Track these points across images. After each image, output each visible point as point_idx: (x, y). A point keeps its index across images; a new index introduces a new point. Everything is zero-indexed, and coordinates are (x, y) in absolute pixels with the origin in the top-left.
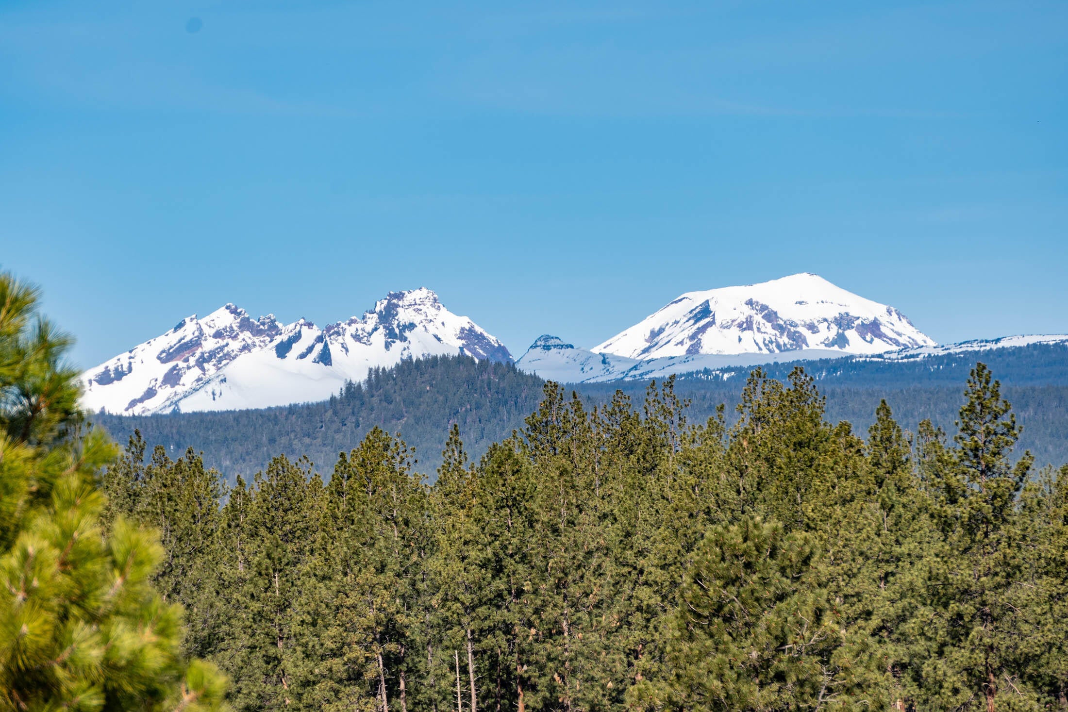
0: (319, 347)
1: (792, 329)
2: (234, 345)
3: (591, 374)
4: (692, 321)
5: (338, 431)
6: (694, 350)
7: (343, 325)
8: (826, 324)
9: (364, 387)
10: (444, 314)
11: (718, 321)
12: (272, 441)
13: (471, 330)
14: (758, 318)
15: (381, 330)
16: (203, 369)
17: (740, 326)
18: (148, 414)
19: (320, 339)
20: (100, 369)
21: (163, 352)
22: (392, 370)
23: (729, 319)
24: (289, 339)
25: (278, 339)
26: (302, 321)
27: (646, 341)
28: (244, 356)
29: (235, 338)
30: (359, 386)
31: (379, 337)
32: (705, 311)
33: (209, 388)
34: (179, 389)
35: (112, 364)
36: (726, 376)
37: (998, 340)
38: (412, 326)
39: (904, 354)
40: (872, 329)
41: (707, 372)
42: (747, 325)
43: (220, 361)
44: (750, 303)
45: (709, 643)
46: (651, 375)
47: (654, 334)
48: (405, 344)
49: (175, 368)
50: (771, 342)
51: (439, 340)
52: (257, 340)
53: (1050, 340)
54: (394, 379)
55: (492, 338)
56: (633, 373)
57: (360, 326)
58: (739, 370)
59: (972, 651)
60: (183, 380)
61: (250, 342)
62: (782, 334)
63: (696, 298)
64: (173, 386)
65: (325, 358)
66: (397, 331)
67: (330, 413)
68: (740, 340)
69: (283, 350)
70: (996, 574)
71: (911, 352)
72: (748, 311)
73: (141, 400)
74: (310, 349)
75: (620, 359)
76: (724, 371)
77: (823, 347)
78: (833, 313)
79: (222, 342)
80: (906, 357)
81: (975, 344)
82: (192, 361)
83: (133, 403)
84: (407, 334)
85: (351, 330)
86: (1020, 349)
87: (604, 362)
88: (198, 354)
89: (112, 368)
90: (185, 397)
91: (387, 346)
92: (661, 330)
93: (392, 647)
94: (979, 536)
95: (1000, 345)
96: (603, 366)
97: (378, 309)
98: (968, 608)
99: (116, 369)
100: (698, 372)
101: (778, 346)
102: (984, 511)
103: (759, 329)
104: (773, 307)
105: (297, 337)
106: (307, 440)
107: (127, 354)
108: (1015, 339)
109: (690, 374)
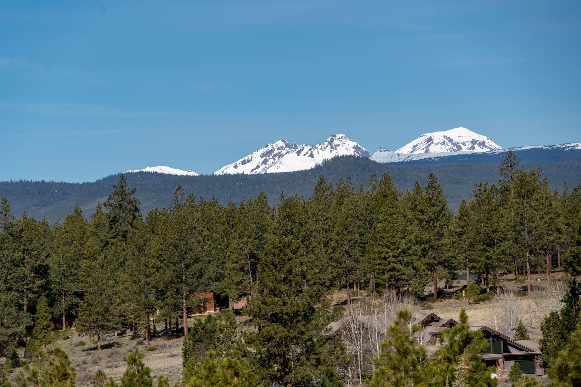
0: (310, 152)
1: (457, 145)
2: (284, 152)
3: (394, 159)
4: (426, 143)
5: (313, 179)
6: (427, 151)
7: (317, 145)
8: (468, 143)
9: (321, 165)
10: (349, 142)
11: (434, 143)
12: (293, 182)
13: (357, 146)
14: (447, 141)
15: (329, 146)
16: (274, 159)
17: (441, 144)
18: (257, 173)
19: (310, 150)
20: (243, 160)
21: (262, 154)
22: (330, 160)
23: (438, 141)
24: (301, 150)
25: (297, 150)
26: (304, 144)
27: (412, 149)
28: (287, 155)
29: (284, 149)
30: (320, 164)
31: (329, 149)
32: (430, 139)
33: (276, 165)
34: (267, 165)
35: (246, 158)
36: (436, 159)
37: (521, 148)
38: (339, 145)
39: (492, 152)
40: (482, 144)
41: (430, 158)
42: (443, 144)
43: (279, 157)
44: (444, 137)
45: (270, 272)
46: (413, 160)
47: (415, 147)
48: (336, 151)
49: (265, 159)
50: (451, 149)
51: (347, 149)
52: (290, 150)
53: (538, 147)
54: (331, 162)
55: (364, 149)
56: (407, 159)
57: (322, 145)
58: (440, 157)
59: (429, 259)
60: (268, 163)
61: (288, 151)
62: (454, 146)
63: (428, 135)
64: (265, 165)
65: (312, 155)
66: (334, 147)
67: (311, 173)
68: (441, 148)
69: (299, 153)
70: (436, 236)
71: (494, 151)
72: (443, 139)
73: (255, 169)
74: (307, 153)
75: (403, 155)
76: (435, 158)
77: (467, 150)
78: (470, 139)
79: (280, 151)
80: (492, 153)
81: (514, 149)
82: (271, 157)
83: (253, 170)
84: (337, 148)
85: (320, 147)
86: (528, 150)
87: (398, 155)
88: (272, 155)
89: (246, 159)
90: (269, 168)
91: (331, 151)
92: (417, 145)
93: (253, 260)
94: (431, 224)
95: (522, 149)
96: (398, 157)
97: (328, 140)
98: (427, 246)
99: (247, 160)
100: (428, 158)
101: (453, 150)
102: (432, 217)
103: (447, 145)
104: (451, 138)
105: (303, 149)
106: (304, 181)
107: (251, 155)
108: (527, 147)
109: (425, 159)
